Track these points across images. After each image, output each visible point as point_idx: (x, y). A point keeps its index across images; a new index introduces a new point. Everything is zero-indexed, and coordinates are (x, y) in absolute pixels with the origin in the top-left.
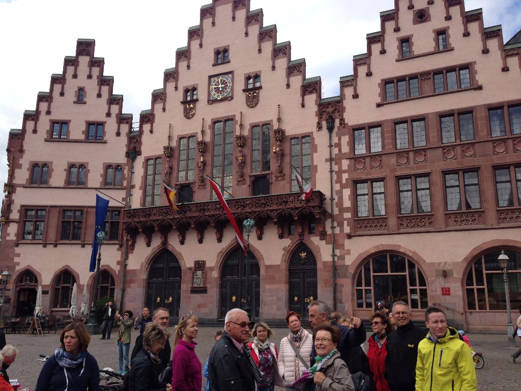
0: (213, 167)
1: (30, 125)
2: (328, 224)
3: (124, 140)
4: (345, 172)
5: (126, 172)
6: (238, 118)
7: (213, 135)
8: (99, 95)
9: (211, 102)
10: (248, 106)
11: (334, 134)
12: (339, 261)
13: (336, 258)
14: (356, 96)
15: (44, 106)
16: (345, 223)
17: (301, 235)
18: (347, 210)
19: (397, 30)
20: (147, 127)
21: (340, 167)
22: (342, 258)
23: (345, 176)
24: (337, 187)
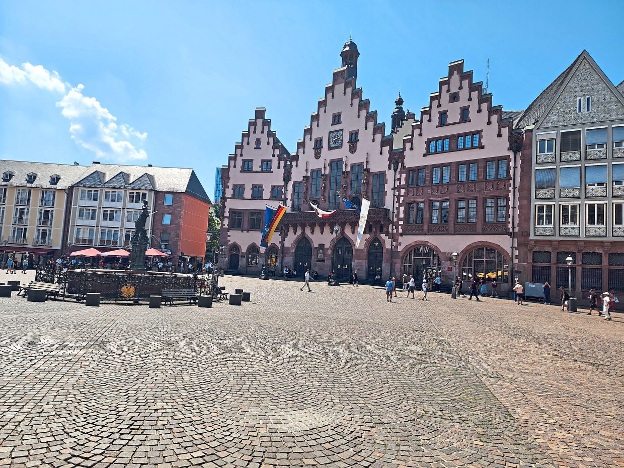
0: (330, 189)
1: (232, 162)
2: (390, 226)
3: (282, 170)
4: (402, 196)
5: (283, 190)
6: (344, 160)
7: (330, 170)
8: (268, 144)
9: (330, 149)
10: (350, 152)
11: (397, 173)
12: (395, 249)
13: (393, 247)
14: (412, 149)
15: (239, 151)
16: (400, 227)
17: (375, 233)
18: (401, 219)
19: (439, 106)
20: (294, 163)
21: (399, 193)
22: (396, 247)
23: (402, 199)
24: (397, 205)
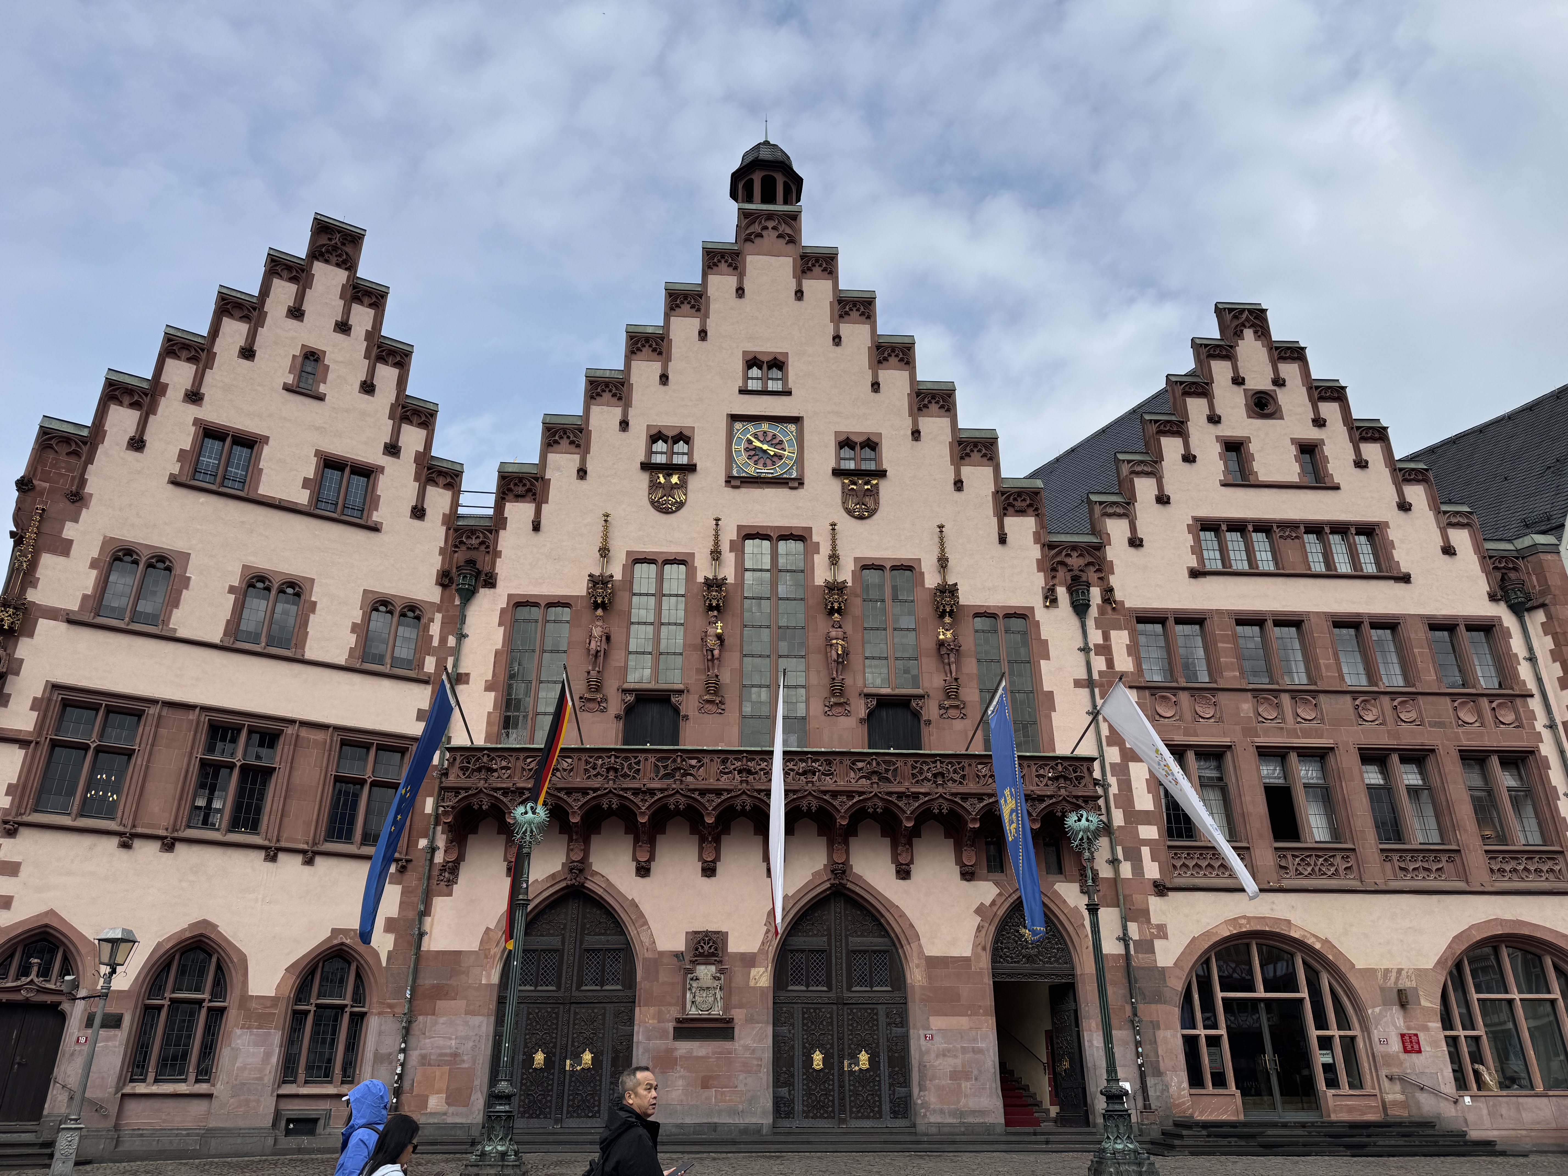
0: (741, 654)
1: (124, 419)
2: (1100, 850)
3: (433, 532)
5: (435, 629)
6: (821, 538)
8: (368, 388)
9: (737, 481)
10: (850, 513)
11: (1091, 622)
12: (1140, 956)
13: (1132, 946)
14: (1135, 542)
15: (180, 374)
16: (1145, 851)
18: (1146, 818)
19: (1214, 419)
20: (519, 511)
22: (1147, 946)
24: (1113, 752)
